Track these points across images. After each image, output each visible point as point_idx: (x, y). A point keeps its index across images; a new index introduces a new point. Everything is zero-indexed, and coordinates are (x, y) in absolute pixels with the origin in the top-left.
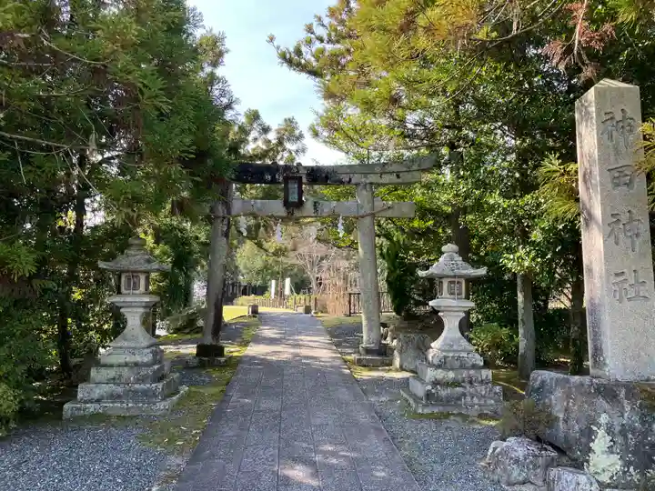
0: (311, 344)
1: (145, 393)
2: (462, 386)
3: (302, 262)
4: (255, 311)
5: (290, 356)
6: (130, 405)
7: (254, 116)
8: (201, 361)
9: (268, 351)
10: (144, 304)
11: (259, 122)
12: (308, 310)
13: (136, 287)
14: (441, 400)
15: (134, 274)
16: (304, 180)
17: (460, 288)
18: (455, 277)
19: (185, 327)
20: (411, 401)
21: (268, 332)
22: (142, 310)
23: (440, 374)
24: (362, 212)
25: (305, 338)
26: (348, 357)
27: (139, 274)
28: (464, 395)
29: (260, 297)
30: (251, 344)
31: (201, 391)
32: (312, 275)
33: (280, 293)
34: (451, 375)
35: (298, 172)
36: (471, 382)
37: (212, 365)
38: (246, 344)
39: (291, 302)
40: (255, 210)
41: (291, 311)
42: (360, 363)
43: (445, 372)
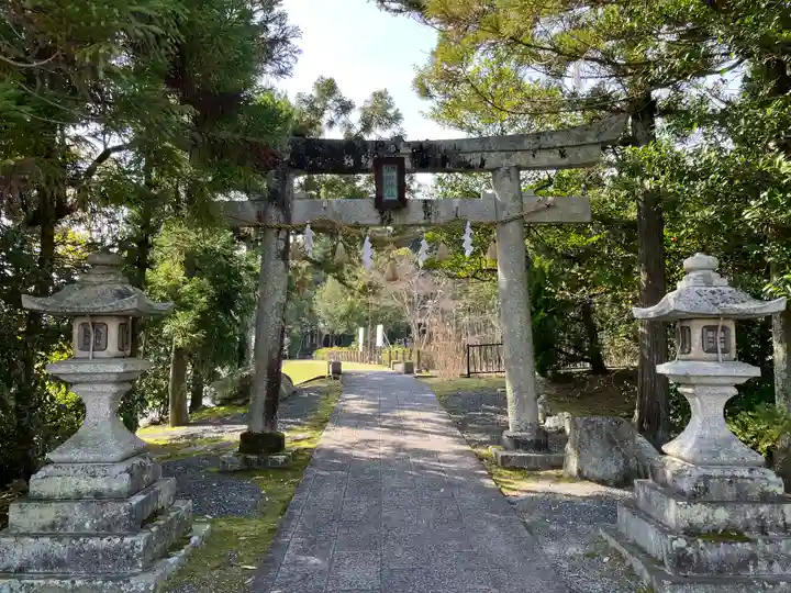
0: (422, 426)
1: (112, 555)
2: (748, 540)
3: (399, 304)
4: (337, 371)
5: (389, 450)
6: (79, 583)
7: (328, 88)
8: (246, 461)
9: (354, 440)
10: (113, 378)
11: (336, 96)
12: (409, 369)
13: (100, 345)
14: (707, 570)
15: (95, 321)
16: (408, 164)
17: (725, 340)
18: (717, 317)
19: (235, 397)
20: (639, 566)
21: (355, 404)
22: (113, 389)
23: (699, 514)
24: (503, 216)
25: (411, 416)
26: (484, 452)
27: (106, 321)
28: (753, 557)
29: (345, 349)
30: (329, 426)
31: (236, 528)
32: (412, 319)
33: (370, 344)
34: (722, 515)
35: (398, 150)
36: (763, 530)
37: (264, 468)
38: (320, 425)
39: (385, 356)
40: (330, 216)
41: (386, 369)
42: (505, 463)
43: (710, 510)
